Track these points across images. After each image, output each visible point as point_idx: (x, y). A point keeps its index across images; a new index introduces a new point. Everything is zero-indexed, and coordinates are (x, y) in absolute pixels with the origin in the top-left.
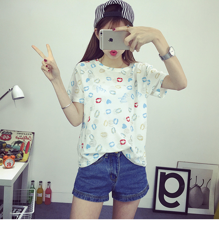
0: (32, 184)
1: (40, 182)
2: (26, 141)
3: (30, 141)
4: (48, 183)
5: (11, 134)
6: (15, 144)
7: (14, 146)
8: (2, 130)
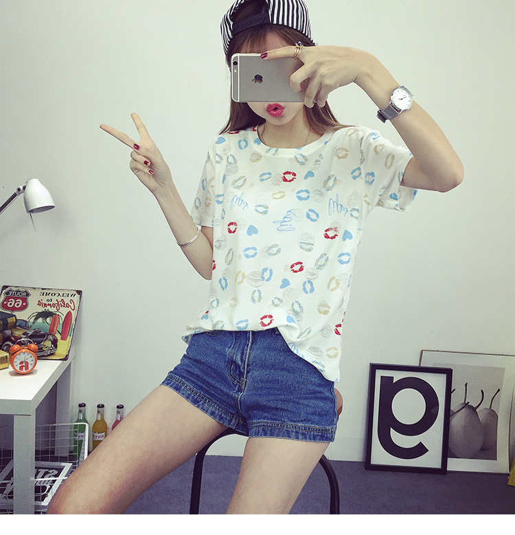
0: (80, 411)
1: (98, 406)
3: (72, 311)
4: (118, 407)
5: (28, 295)
7: (34, 323)
8: (4, 287)
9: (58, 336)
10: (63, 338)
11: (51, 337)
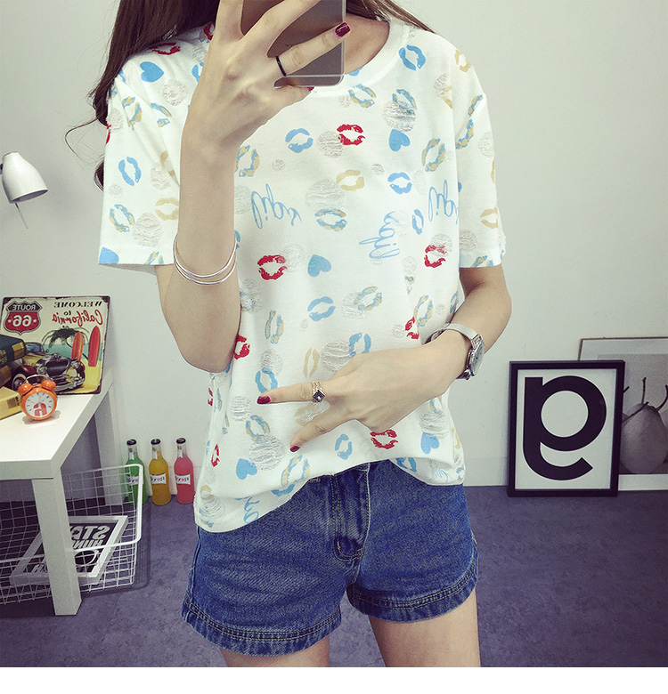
0: (130, 450)
1: (153, 443)
2: (88, 327)
3: (98, 326)
4: (178, 442)
5: (38, 308)
6: (53, 340)
7: (50, 346)
8: (6, 300)
9: (85, 362)
10: (92, 364)
11: (75, 364)
